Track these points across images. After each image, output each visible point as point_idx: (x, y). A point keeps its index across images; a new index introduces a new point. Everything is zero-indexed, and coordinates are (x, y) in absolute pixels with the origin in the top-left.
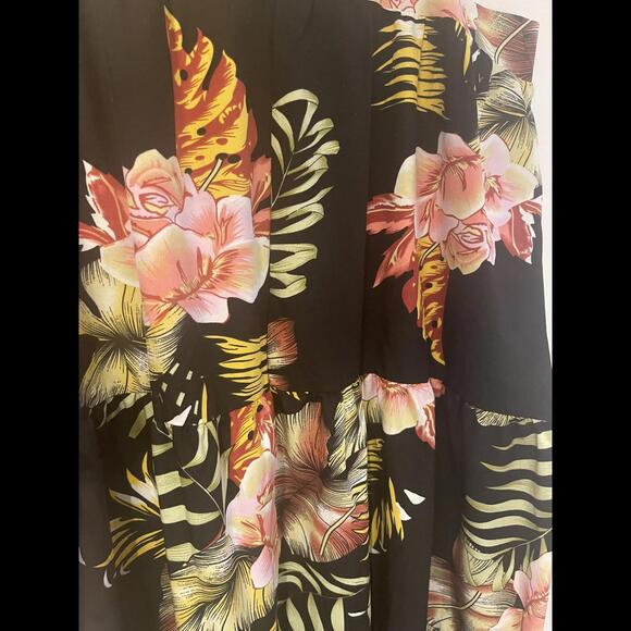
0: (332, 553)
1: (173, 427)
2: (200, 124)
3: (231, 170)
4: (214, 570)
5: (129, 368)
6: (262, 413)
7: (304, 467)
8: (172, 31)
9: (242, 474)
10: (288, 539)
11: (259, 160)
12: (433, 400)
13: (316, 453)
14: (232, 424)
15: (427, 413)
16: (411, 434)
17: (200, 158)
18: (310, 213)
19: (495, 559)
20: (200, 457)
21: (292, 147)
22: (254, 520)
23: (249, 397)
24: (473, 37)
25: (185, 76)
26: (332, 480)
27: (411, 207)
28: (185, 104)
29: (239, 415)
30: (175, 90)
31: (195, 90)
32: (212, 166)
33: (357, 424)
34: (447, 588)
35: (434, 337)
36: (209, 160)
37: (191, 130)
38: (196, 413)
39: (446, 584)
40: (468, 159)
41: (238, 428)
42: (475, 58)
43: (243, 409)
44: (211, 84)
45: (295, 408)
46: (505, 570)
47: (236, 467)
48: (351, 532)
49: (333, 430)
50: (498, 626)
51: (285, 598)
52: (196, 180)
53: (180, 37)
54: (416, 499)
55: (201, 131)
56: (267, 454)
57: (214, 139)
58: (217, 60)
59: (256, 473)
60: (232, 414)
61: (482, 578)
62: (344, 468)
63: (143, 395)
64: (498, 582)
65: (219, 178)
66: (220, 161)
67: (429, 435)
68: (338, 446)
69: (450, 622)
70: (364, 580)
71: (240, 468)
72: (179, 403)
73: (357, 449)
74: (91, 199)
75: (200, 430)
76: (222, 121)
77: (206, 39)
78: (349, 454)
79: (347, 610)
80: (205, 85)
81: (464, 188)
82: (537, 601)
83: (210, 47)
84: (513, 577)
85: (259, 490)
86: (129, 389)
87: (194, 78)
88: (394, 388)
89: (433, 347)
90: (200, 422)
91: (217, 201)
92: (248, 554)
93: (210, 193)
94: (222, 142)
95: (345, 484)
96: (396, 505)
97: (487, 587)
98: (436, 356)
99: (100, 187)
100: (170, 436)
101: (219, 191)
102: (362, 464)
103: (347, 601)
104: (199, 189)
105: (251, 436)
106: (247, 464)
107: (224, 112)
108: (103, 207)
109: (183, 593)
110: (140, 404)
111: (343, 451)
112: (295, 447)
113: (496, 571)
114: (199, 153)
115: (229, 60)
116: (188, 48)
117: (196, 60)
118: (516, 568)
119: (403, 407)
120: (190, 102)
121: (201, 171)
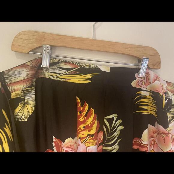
2: (84, 125)
3: (91, 139)
8: (78, 102)
11: (100, 132)
17: (83, 134)
18: (114, 149)
21: (109, 131)
24: (166, 96)
25: (81, 113)
27: (147, 144)
28: (80, 120)
30: (78, 116)
31: (83, 116)
32: (86, 137)
36: (85, 135)
37: (81, 127)
40: (166, 134)
42: (166, 101)
44: (87, 115)
52: (81, 140)
53: (80, 103)
55: (84, 127)
57: (87, 130)
58: (89, 109)
65: (88, 141)
66: (88, 136)
74: (54, 144)
76: (90, 125)
77: (86, 104)
80: (86, 115)
81: (165, 142)
83: (88, 106)
87: (83, 113)
91: (87, 147)
93: (85, 145)
94: (89, 131)
99: (56, 142)
101: (88, 145)
104: (82, 143)
107: (90, 123)
108: (56, 147)
114: (83, 133)
115: (92, 109)
116: (82, 105)
117: (84, 109)
120: (81, 119)
121: (83, 138)
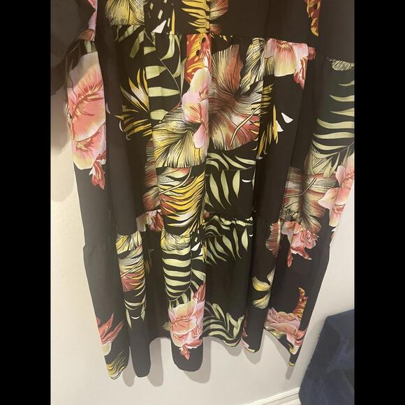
0: (237, 143)
1: (156, 34)
4: (175, 125)
5: (131, 8)
6: (205, 44)
7: (226, 90)
9: (192, 76)
10: (213, 139)
12: (307, 55)
13: (233, 82)
14: (188, 43)
15: (302, 64)
16: (291, 78)
19: (327, 158)
20: (171, 53)
22: (196, 107)
23: (199, 28)
26: (241, 97)
29: (192, 39)
33: (259, 64)
34: (298, 185)
35: (314, 17)
38: (168, 25)
39: (297, 183)
41: (191, 46)
43: (194, 35)
45: (224, 46)
46: (332, 166)
47: (189, 71)
48: (249, 131)
49: (245, 62)
50: (323, 199)
51: (209, 173)
54: (288, 120)
56: (206, 69)
59: (199, 78)
60: (188, 36)
61: (318, 170)
62: (249, 88)
63: (138, 26)
64: (327, 172)
67: (301, 78)
68: (247, 73)
69: (297, 204)
70: (252, 162)
71: (191, 73)
72: (160, 17)
73: (257, 80)
75: (171, 37)
78: (252, 82)
79: (241, 178)
82: (348, 179)
84: (336, 170)
85: (200, 89)
86: (131, 22)
88: (284, 45)
89: (312, 24)
90: (171, 33)
92: (192, 127)
95: (248, 98)
96: (276, 122)
97: (320, 175)
98: (314, 30)
100: (154, 43)
102: (260, 91)
103: (242, 172)
105: (198, 53)
106: (195, 70)
109: (159, 139)
110: (136, 33)
111: (249, 79)
112: (222, 76)
113: (327, 166)
118: (339, 164)
119: (288, 60)
